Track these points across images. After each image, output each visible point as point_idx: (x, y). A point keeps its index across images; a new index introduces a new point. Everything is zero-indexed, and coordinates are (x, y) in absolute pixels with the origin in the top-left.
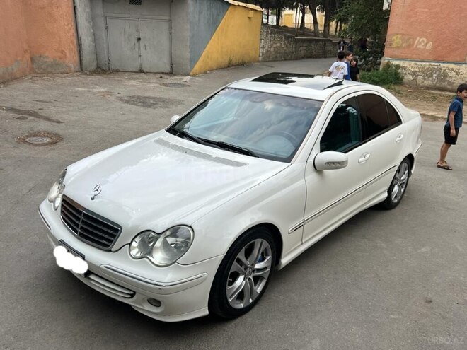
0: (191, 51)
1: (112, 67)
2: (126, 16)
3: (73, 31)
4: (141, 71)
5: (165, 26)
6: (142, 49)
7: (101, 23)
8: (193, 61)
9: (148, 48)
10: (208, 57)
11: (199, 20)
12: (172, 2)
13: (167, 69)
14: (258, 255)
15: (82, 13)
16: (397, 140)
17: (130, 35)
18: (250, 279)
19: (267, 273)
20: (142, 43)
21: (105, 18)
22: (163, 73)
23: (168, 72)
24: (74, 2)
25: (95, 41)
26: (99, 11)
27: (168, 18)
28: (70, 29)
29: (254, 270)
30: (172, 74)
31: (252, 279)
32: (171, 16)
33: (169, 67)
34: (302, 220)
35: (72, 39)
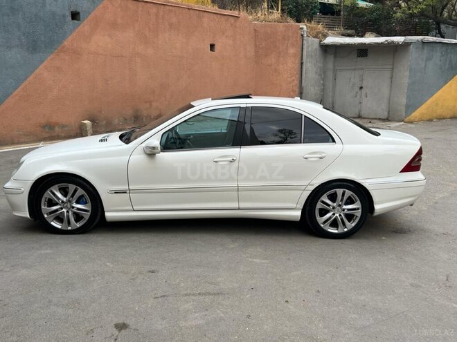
0: (408, 97)
2: (354, 67)
3: (297, 82)
4: (360, 117)
5: (387, 74)
6: (363, 96)
7: (330, 75)
8: (411, 107)
9: (368, 95)
10: (437, 104)
11: (426, 66)
12: (396, 51)
13: (385, 115)
14: (72, 196)
15: (311, 68)
16: (306, 156)
17: (354, 85)
18: (68, 212)
19: (87, 216)
20: (364, 91)
21: (335, 71)
22: (380, 119)
23: (385, 118)
24: (302, 59)
25: (323, 90)
26: (330, 65)
27: (391, 67)
28: (293, 80)
29: (73, 207)
30: (387, 120)
31: (70, 212)
32: (393, 65)
33: (386, 114)
34: (125, 188)
35: (294, 88)
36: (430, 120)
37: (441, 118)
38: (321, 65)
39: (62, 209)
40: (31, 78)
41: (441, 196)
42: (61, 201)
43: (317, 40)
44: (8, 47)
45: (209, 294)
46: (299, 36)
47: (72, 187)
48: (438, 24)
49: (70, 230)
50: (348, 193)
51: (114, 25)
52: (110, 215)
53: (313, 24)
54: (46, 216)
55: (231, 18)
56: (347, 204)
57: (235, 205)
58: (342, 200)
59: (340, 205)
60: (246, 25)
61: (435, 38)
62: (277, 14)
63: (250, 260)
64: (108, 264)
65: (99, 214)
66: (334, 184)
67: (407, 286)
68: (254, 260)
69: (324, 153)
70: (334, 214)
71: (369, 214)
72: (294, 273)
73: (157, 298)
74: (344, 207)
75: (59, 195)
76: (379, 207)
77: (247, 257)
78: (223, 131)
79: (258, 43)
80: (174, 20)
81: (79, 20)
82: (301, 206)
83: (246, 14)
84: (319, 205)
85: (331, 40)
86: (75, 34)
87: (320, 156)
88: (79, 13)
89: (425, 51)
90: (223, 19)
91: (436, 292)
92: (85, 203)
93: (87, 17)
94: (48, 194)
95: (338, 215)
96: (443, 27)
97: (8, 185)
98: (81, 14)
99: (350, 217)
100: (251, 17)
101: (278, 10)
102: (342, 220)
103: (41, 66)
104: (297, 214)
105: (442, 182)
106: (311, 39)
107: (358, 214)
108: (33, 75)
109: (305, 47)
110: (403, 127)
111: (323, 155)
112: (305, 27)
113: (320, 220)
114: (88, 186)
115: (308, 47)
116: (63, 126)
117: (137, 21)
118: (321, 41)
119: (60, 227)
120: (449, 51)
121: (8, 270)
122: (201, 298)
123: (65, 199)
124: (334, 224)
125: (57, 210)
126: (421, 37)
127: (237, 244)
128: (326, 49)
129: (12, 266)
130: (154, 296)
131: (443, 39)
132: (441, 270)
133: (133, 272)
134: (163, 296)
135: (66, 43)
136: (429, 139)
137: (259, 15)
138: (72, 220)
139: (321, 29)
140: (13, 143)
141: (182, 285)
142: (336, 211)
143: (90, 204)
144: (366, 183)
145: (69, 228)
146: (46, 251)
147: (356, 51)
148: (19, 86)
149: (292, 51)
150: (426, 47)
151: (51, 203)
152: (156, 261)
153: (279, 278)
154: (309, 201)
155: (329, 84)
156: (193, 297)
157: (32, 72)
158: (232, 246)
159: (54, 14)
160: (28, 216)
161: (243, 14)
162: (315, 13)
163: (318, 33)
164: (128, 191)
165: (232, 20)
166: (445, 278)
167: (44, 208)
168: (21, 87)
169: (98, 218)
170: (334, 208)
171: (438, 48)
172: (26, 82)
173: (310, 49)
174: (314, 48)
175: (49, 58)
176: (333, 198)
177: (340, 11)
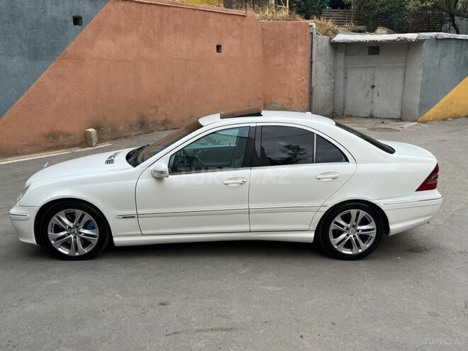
0: (421, 96)
1: (346, 112)
2: (365, 66)
3: (306, 82)
4: (371, 117)
5: (400, 72)
6: (375, 95)
7: (341, 73)
8: (425, 107)
9: (380, 94)
10: (451, 103)
11: (440, 63)
12: (409, 48)
13: (397, 115)
14: (80, 221)
15: (321, 67)
16: (318, 177)
17: (365, 83)
18: (75, 237)
19: (95, 241)
20: (375, 90)
21: (346, 69)
22: (392, 119)
23: (398, 117)
24: (311, 58)
25: (334, 89)
26: (341, 63)
27: (403, 64)
28: (303, 80)
29: (80, 233)
30: (400, 120)
31: (77, 238)
32: (406, 62)
33: (399, 113)
34: (133, 212)
35: (304, 88)
36: (445, 119)
37: (456, 117)
38: (332, 64)
39: (69, 234)
40: (33, 87)
41: (458, 207)
42: (67, 227)
43: (326, 38)
44: (9, 55)
45: (222, 329)
46: (309, 34)
47: (79, 213)
48: (452, 16)
49: (77, 256)
50: (363, 214)
51: (117, 29)
52: (117, 240)
53: (323, 21)
54: (53, 242)
55: (237, 17)
56: (361, 224)
57: (246, 228)
58: (356, 220)
59: (354, 226)
60: (253, 24)
61: (449, 34)
62: (285, 12)
63: (263, 287)
64: (118, 296)
65: (107, 239)
66: (348, 204)
67: (424, 315)
68: (267, 288)
69: (337, 173)
70: (348, 235)
71: (384, 235)
72: (309, 302)
73: (169, 335)
74: (359, 228)
75: (66, 221)
76: (394, 227)
77: (260, 284)
78: (232, 145)
79: (265, 43)
80: (179, 22)
81: (81, 25)
82: (314, 227)
83: (254, 13)
84: (333, 226)
85: (341, 37)
86: (77, 39)
87: (333, 176)
88: (80, 18)
89: (439, 48)
90: (230, 18)
91: (455, 321)
92: (92, 228)
93: (89, 21)
94: (54, 220)
95: (352, 236)
96: (457, 18)
97: (13, 211)
98: (83, 19)
99: (364, 238)
100: (258, 15)
101: (286, 6)
102: (356, 240)
103: (44, 74)
104: (310, 236)
105: (458, 191)
106: (320, 37)
107: (373, 234)
108: (36, 83)
109: (314, 45)
110: (417, 127)
111: (336, 175)
112: (314, 24)
113: (334, 241)
114: (95, 211)
115: (318, 44)
116: (68, 135)
117: (141, 24)
118: (331, 39)
119: (67, 253)
120: (464, 47)
121: (16, 305)
122: (213, 334)
123: (71, 225)
124: (349, 245)
125: (64, 236)
126: (435, 34)
127: (248, 269)
128: (336, 46)
129: (20, 300)
130: (165, 333)
131: (457, 35)
132: (459, 295)
133: (143, 304)
134: (175, 333)
135: (68, 49)
136: (443, 140)
137: (267, 13)
138: (80, 245)
139: (331, 26)
140: (16, 154)
141: (194, 319)
142: (350, 232)
143: (97, 229)
144: (380, 203)
145: (77, 254)
146: (55, 282)
147: (368, 49)
148: (21, 96)
149: (301, 50)
150: (440, 44)
151: (58, 229)
152: (167, 291)
153: (292, 308)
154: (322, 223)
155: (340, 83)
156: (206, 334)
157: (35, 81)
158: (244, 271)
159: (55, 20)
160: (35, 243)
161: (250, 12)
162: (324, 7)
163: (328, 30)
164: (136, 216)
165: (239, 19)
166: (464, 304)
167: (51, 234)
168: (24, 96)
169: (106, 242)
170: (348, 229)
171: (453, 44)
172: (29, 91)
173: (319, 47)
174: (325, 45)
175: (51, 66)
176: (347, 218)
177: (350, 5)
